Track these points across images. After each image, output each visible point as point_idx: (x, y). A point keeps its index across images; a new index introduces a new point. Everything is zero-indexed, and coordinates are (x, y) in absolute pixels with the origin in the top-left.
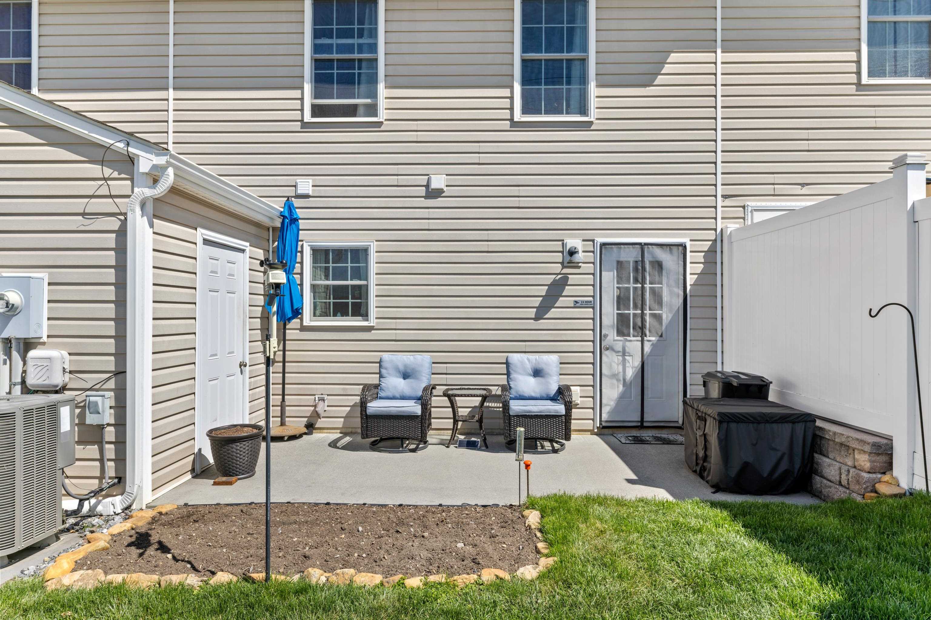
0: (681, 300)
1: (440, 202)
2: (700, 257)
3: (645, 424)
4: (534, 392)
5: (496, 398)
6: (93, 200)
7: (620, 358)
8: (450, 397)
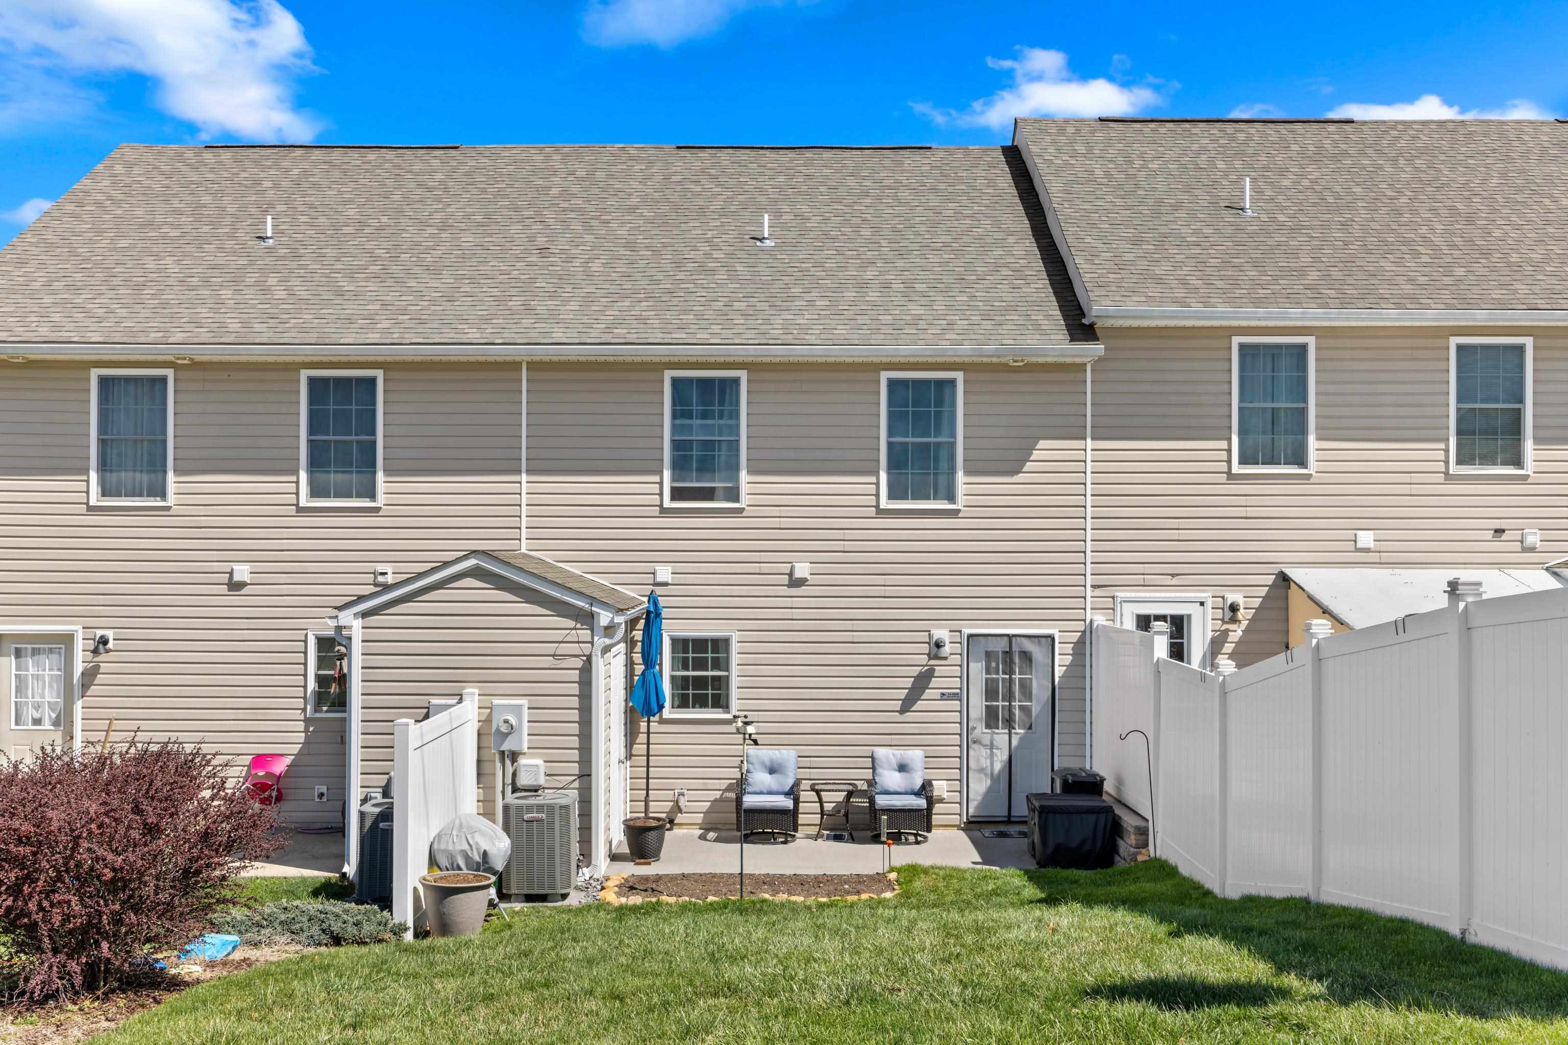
0: (1049, 693)
1: (803, 590)
2: (1069, 648)
3: (1012, 819)
4: (899, 787)
5: (863, 793)
6: (562, 645)
7: (988, 751)
8: (818, 792)
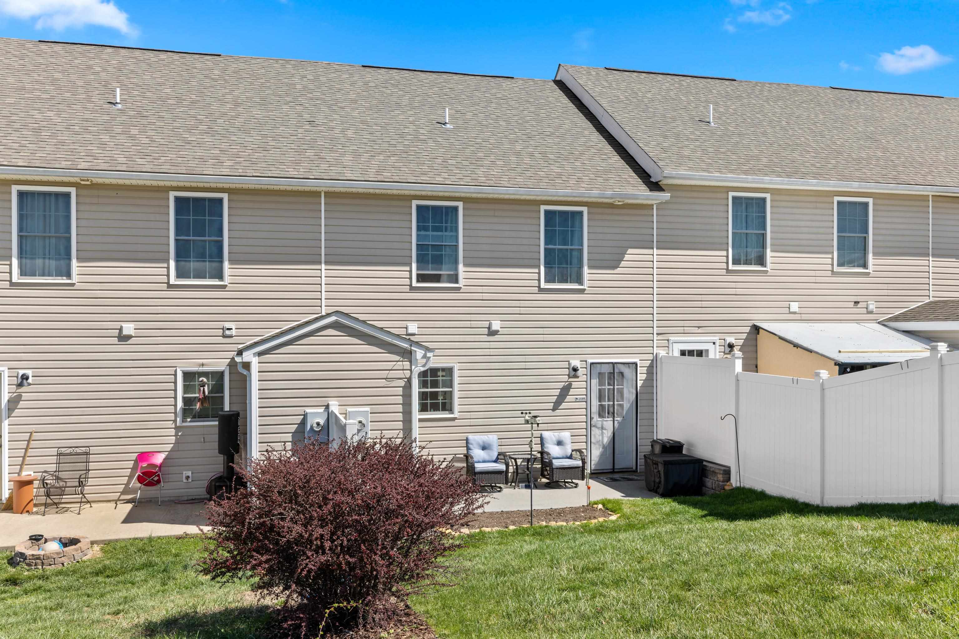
0: (634, 396)
1: (496, 338)
2: (645, 370)
3: (615, 470)
4: (561, 454)
6: (391, 372)
7: (601, 431)
8: (515, 460)
